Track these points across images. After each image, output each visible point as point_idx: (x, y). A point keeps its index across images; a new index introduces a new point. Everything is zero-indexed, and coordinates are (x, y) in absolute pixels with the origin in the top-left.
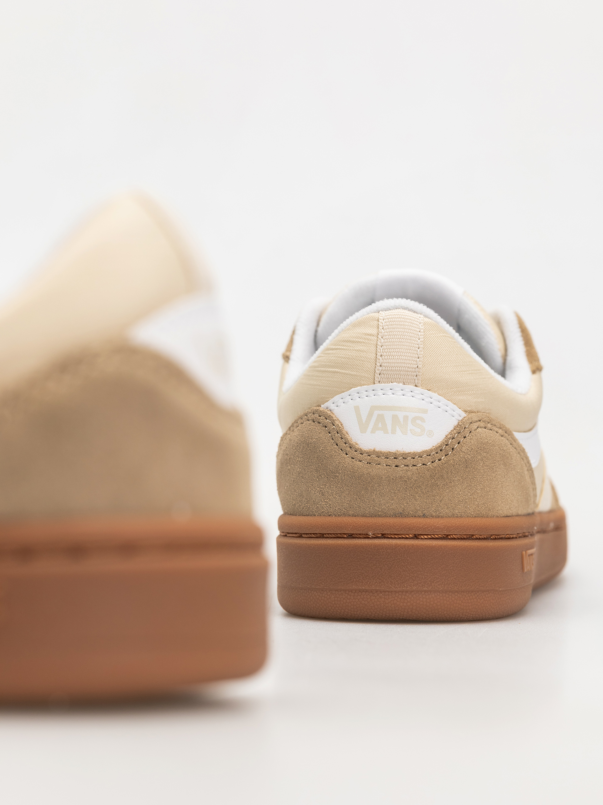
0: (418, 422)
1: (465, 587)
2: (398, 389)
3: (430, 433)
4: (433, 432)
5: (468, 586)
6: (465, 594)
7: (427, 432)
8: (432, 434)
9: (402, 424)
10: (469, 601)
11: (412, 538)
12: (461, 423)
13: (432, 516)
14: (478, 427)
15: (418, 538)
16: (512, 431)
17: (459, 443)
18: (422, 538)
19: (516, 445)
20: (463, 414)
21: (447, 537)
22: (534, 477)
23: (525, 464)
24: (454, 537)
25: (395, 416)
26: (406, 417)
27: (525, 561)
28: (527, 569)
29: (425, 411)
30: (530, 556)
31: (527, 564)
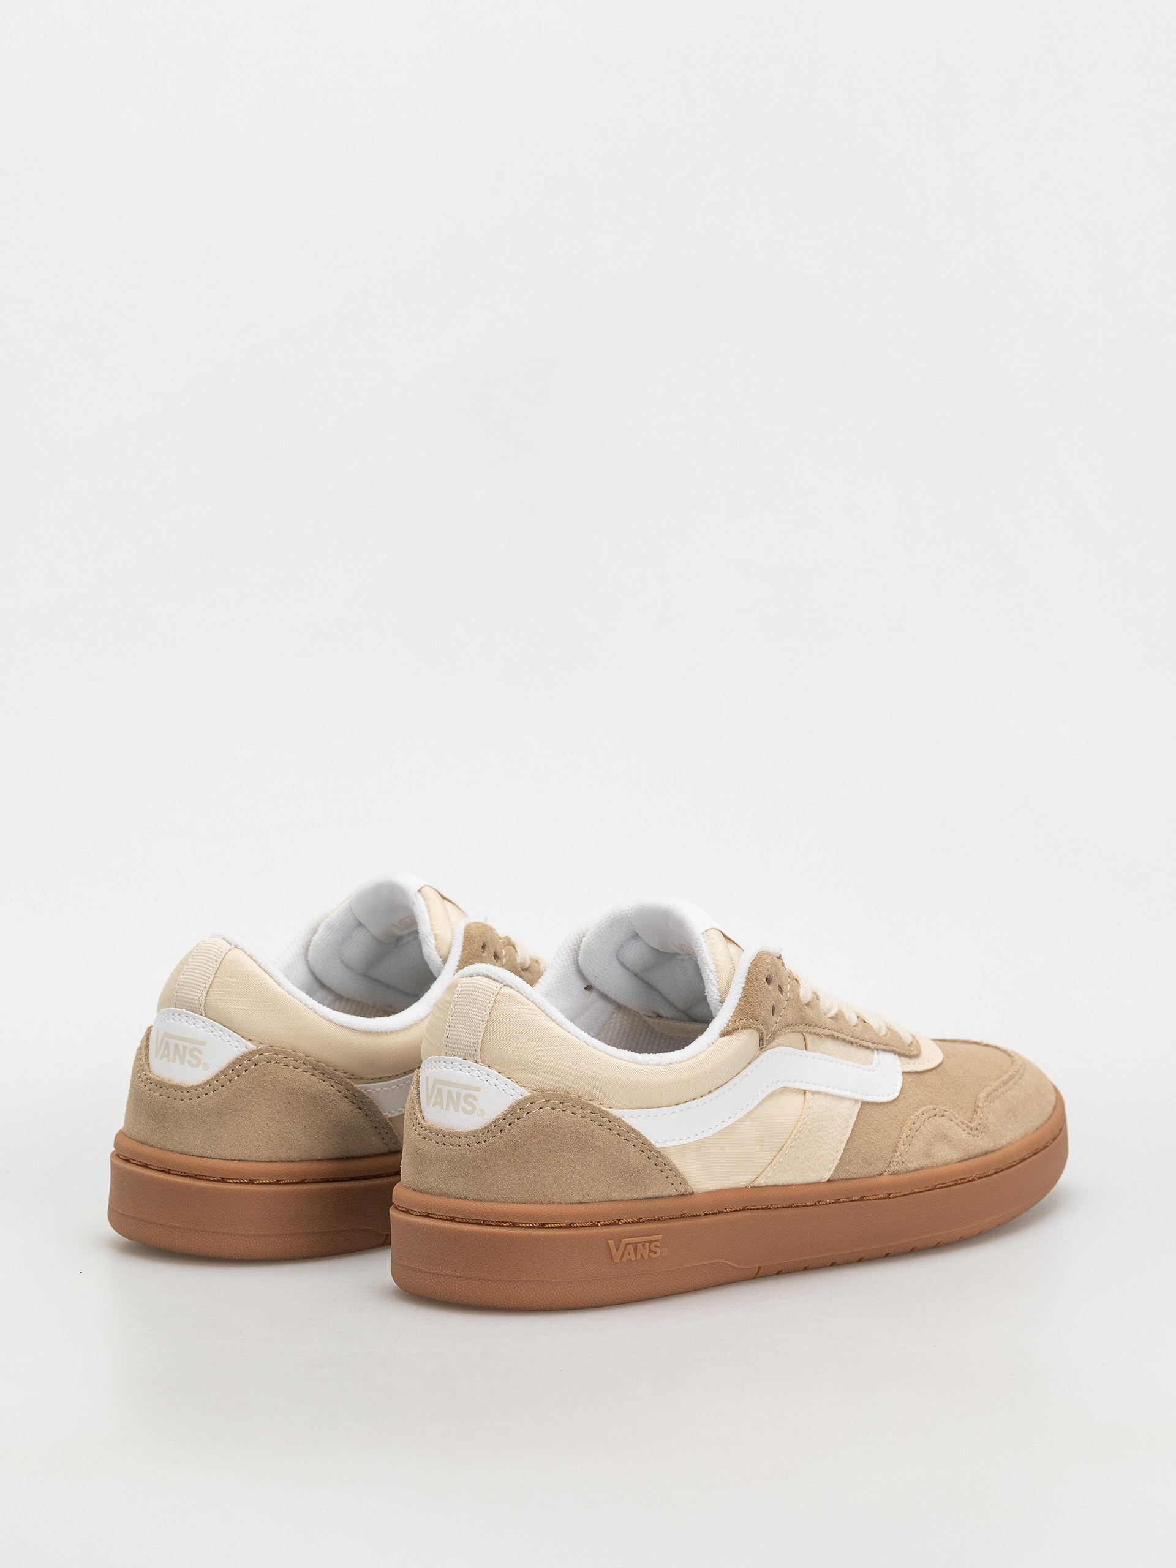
0: (470, 1100)
1: (501, 1275)
2: (457, 1064)
3: (481, 1112)
4: (485, 1112)
5: (504, 1275)
7: (478, 1111)
8: (484, 1114)
9: (455, 1101)
11: (451, 1220)
12: (518, 1103)
13: (473, 1199)
14: (540, 1108)
15: (455, 1221)
16: (610, 1110)
17: (510, 1125)
18: (458, 1222)
19: (611, 1125)
20: (527, 1093)
21: (484, 1222)
22: (664, 1157)
23: (634, 1145)
24: (491, 1223)
25: (449, 1093)
26: (458, 1094)
27: (617, 1250)
28: (624, 1258)
29: (478, 1089)
30: (635, 1245)
31: (623, 1253)
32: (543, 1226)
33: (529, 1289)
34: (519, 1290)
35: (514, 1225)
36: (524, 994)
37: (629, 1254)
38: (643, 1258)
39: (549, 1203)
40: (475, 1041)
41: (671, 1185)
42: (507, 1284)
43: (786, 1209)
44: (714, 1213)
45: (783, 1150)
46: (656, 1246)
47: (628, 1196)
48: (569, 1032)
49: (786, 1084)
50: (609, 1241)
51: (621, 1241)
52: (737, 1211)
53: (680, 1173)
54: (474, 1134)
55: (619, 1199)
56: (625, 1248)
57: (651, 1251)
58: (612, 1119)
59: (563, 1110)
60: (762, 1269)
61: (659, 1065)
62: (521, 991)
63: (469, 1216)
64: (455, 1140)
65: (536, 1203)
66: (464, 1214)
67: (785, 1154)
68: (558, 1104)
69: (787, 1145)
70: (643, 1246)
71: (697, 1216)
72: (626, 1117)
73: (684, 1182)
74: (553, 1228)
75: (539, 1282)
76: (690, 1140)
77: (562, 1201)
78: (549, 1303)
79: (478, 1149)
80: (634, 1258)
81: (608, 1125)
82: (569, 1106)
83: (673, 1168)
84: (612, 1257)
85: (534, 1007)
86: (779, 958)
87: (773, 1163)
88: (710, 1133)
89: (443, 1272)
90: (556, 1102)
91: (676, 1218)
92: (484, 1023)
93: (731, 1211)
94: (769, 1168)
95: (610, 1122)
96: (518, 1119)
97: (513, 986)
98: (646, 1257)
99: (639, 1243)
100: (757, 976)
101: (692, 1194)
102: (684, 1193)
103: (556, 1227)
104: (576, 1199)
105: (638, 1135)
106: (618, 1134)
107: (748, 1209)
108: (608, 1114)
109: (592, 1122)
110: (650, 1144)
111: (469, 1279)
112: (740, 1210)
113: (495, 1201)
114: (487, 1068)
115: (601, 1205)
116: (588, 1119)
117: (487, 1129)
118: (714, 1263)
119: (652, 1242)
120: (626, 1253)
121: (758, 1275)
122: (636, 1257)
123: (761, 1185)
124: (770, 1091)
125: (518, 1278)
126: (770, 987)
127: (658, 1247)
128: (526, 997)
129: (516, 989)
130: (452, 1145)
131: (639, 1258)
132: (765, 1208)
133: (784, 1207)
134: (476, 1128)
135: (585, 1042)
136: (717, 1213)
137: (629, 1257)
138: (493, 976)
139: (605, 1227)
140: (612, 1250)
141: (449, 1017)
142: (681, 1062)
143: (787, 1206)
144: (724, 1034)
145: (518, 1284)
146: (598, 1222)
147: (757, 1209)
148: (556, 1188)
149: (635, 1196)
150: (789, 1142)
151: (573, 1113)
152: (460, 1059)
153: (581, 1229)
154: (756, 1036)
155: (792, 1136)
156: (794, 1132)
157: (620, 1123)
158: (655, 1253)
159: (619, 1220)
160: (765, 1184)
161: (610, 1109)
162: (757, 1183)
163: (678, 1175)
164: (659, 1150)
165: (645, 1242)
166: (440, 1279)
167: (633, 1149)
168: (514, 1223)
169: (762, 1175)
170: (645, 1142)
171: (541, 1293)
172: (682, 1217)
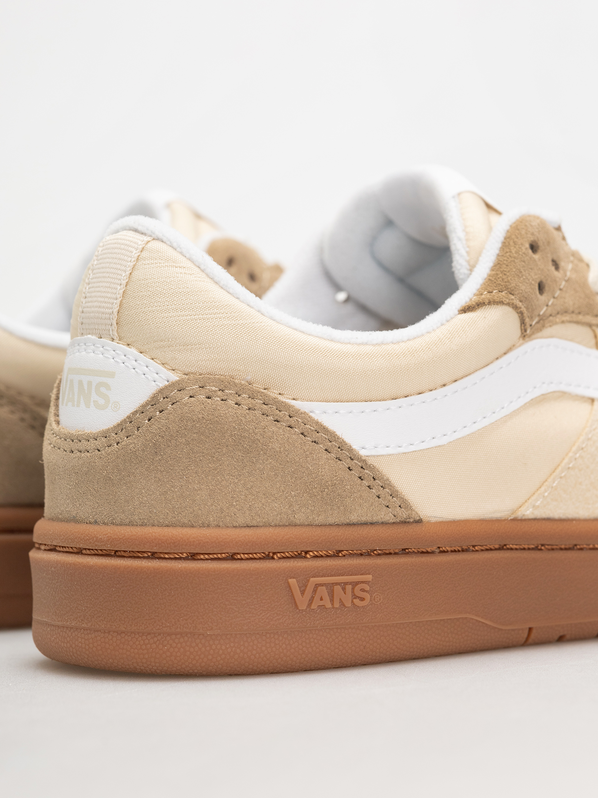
0: (103, 390)
1: (137, 626)
2: (90, 344)
3: (115, 406)
4: (119, 404)
5: (141, 626)
6: (137, 636)
7: (112, 404)
8: (118, 407)
9: (86, 393)
10: (144, 647)
11: (77, 553)
12: (161, 391)
13: (104, 523)
14: (191, 397)
15: (82, 554)
16: (293, 403)
17: (149, 420)
18: (86, 554)
19: (292, 421)
20: (174, 377)
21: (115, 553)
22: (372, 468)
23: (326, 450)
24: (123, 554)
25: (80, 383)
26: (90, 383)
27: (303, 593)
28: (313, 604)
29: (112, 375)
30: (330, 587)
31: (313, 598)
32: (193, 557)
33: (174, 645)
34: (161, 646)
35: (154, 556)
36: (178, 249)
37: (321, 599)
38: (344, 605)
39: (203, 526)
40: (111, 311)
41: (385, 508)
42: (144, 637)
43: (565, 551)
44: (455, 551)
45: (558, 471)
46: (363, 590)
47: (320, 519)
48: (238, 298)
49: (563, 388)
50: (290, 580)
51: (308, 581)
52: (491, 549)
53: (397, 491)
54: (105, 434)
55: (306, 523)
56: (315, 591)
57: (355, 597)
58: (293, 413)
59: (222, 400)
60: (534, 631)
61: (366, 344)
62: (175, 245)
63: (96, 545)
64: (84, 445)
65: (183, 526)
66: (91, 543)
67: (561, 478)
68: (215, 391)
69: (563, 464)
70: (344, 589)
71: (427, 552)
72: (317, 412)
73: (404, 504)
74: (207, 559)
75: (189, 635)
76: (412, 448)
77: (221, 524)
78: (203, 664)
79: (109, 455)
80: (329, 605)
81: (288, 420)
82: (231, 394)
83: (386, 485)
84: (295, 602)
85: (190, 264)
86: (559, 229)
87: (543, 489)
88: (444, 441)
89: (68, 623)
90: (214, 388)
91: (396, 554)
92: (122, 286)
93: (482, 550)
94: (536, 494)
95: (290, 417)
96: (161, 412)
97: (164, 239)
98: (348, 604)
99: (337, 584)
100: (516, 240)
101: (419, 521)
102: (408, 520)
103: (212, 559)
104: (241, 520)
105: (332, 437)
106: (302, 434)
107: (508, 549)
108: (287, 407)
109: (265, 417)
110: (350, 450)
111: (98, 631)
112: (496, 549)
113: (131, 524)
114: (126, 348)
115: (277, 530)
116: (258, 413)
117: (120, 427)
118: (458, 619)
119: (357, 583)
120: (317, 598)
121: (530, 640)
122: (333, 604)
123: (526, 517)
124: (537, 393)
125: (159, 629)
126: (536, 257)
127: (367, 591)
128: (181, 253)
129: (168, 243)
130: (81, 452)
131: (337, 605)
132: (533, 549)
133: (561, 549)
134: (107, 428)
135: (259, 311)
136: (459, 551)
137: (321, 603)
138: (140, 228)
139: (283, 560)
140: (295, 594)
141: (85, 285)
142: (398, 342)
143: (567, 547)
144: (466, 309)
145: (159, 637)
146: (274, 553)
147: (521, 549)
148: (212, 505)
149: (331, 520)
150: (566, 461)
151: (236, 404)
152: (94, 337)
153: (248, 561)
154: (513, 318)
155: (571, 454)
156: (574, 449)
157: (306, 419)
158: (362, 599)
159: (306, 552)
160: (531, 516)
161: (294, 401)
162: (520, 514)
163: (394, 494)
164: (363, 458)
165: (346, 584)
166: (66, 632)
167: (325, 455)
168: (153, 554)
169: (526, 504)
170: (342, 446)
171: (192, 650)
172: (404, 552)
